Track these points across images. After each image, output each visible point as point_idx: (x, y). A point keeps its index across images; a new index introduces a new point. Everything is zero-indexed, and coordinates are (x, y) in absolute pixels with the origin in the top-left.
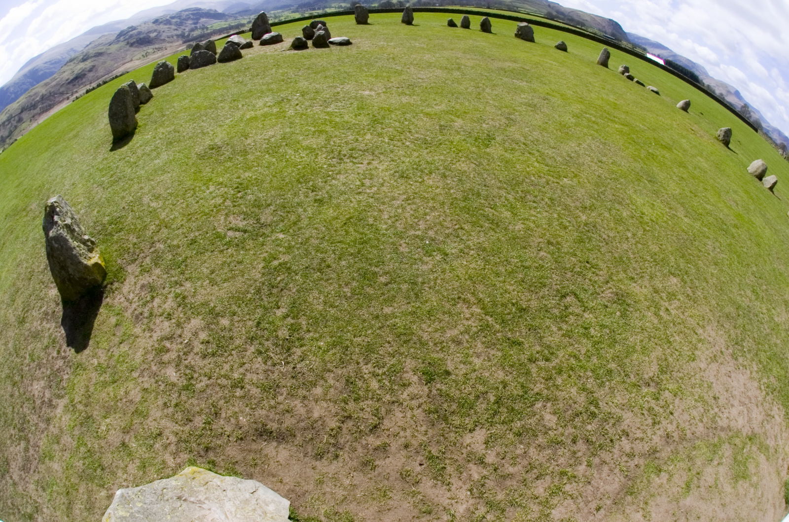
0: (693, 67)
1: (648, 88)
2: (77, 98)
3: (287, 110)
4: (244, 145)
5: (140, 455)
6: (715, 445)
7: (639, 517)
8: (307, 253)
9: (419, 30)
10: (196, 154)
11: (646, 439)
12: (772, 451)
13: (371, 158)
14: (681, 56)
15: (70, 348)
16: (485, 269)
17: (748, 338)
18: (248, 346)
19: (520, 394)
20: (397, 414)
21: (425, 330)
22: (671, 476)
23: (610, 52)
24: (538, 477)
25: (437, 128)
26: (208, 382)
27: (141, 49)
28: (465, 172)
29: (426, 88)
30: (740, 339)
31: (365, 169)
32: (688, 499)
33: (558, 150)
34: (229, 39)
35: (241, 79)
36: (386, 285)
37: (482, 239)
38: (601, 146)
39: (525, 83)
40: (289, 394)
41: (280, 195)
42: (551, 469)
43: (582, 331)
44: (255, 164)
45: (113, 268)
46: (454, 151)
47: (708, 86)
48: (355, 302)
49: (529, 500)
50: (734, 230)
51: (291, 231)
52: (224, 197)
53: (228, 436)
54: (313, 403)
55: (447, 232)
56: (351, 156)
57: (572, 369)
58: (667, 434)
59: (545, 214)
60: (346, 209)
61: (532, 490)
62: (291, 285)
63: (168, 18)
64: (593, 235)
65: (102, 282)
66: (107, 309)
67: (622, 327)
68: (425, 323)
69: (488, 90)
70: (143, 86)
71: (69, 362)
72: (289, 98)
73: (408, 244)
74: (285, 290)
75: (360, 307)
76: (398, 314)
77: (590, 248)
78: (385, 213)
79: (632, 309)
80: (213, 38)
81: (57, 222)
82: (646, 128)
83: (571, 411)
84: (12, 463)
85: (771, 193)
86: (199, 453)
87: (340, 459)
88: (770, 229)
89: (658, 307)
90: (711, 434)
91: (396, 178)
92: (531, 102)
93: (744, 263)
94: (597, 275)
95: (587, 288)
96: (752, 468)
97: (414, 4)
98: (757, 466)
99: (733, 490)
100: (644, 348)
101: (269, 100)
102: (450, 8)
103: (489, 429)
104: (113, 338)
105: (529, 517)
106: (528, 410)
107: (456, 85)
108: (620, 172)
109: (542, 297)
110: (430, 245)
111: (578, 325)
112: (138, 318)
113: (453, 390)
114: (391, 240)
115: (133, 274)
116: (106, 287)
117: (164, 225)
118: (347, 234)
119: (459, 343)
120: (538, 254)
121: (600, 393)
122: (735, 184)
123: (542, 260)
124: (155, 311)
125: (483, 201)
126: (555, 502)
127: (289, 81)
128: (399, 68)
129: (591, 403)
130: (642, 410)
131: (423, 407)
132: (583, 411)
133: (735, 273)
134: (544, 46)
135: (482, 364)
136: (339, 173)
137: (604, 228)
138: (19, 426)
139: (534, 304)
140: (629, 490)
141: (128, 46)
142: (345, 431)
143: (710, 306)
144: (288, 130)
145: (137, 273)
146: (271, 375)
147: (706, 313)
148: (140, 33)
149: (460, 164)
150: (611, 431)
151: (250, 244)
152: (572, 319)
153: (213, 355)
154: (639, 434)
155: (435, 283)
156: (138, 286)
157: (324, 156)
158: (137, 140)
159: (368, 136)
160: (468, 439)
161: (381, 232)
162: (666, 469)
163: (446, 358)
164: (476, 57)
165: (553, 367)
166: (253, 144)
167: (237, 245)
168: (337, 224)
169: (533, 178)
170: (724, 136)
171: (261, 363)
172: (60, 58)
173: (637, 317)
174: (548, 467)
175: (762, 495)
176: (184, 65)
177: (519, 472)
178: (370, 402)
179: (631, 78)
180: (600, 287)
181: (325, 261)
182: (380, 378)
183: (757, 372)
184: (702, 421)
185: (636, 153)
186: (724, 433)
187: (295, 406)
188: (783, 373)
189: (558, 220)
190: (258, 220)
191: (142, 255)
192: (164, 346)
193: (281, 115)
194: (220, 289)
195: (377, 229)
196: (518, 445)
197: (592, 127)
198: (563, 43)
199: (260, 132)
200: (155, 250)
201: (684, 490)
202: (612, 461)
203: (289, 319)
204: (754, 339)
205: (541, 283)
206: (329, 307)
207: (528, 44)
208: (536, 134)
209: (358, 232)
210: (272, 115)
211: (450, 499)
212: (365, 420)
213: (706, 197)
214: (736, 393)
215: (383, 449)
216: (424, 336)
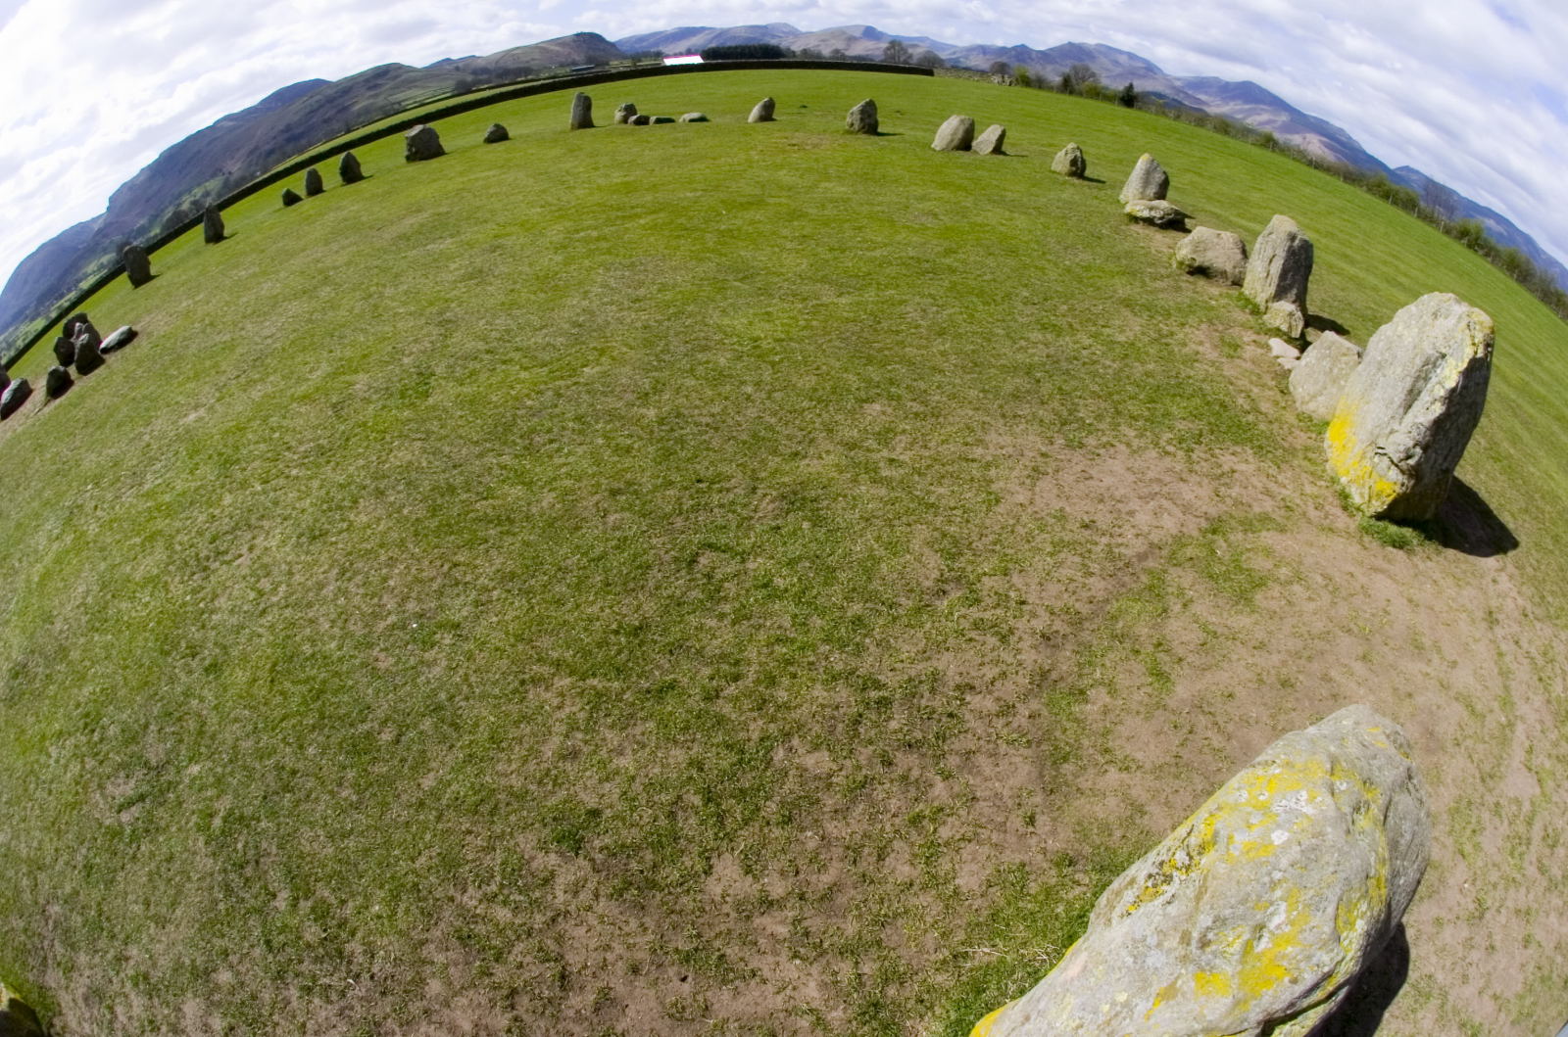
0: (764, 35)
1: (681, 120)
3: (85, 528)
4: (56, 639)
6: (1151, 588)
7: (1117, 777)
8: (250, 773)
9: (238, 243)
11: (1011, 669)
12: (1278, 515)
13: (249, 536)
14: (730, 29)
16: (532, 607)
17: (1081, 402)
18: (285, 993)
19: (735, 760)
20: (575, 934)
21: (508, 772)
22: (1111, 683)
23: (590, 95)
24: (879, 856)
25: (330, 413)
28: (410, 463)
29: (284, 349)
30: (1065, 413)
31: (249, 563)
32: (1179, 688)
33: (552, 325)
36: (398, 741)
37: (498, 561)
38: (627, 273)
39: (449, 241)
40: (401, 1025)
41: (151, 697)
42: (888, 828)
43: (760, 594)
44: (88, 663)
45: (33, 995)
46: (375, 438)
47: (805, 52)
48: (372, 803)
49: (902, 896)
50: (948, 261)
52: (78, 756)
54: (446, 1011)
55: (435, 586)
56: (218, 553)
57: (789, 662)
58: (1043, 636)
59: (580, 450)
60: (259, 653)
61: (891, 880)
62: (264, 845)
64: (683, 432)
65: (40, 1031)
67: (827, 540)
68: (499, 760)
69: (389, 292)
72: (80, 502)
73: (386, 649)
74: (262, 860)
75: (384, 806)
76: (449, 777)
77: (689, 455)
78: (322, 620)
79: (825, 503)
82: (699, 194)
83: (841, 725)
85: (1001, 157)
88: (1025, 213)
89: (871, 469)
90: (1126, 579)
92: (470, 269)
93: (998, 298)
94: (728, 490)
95: (724, 523)
96: (1260, 564)
97: (219, 195)
98: (1268, 552)
99: (1256, 615)
100: (893, 547)
101: (51, 525)
102: (281, 168)
103: (733, 849)
105: (929, 919)
106: (768, 774)
107: (330, 314)
108: (680, 296)
109: (657, 589)
110: (421, 627)
111: (747, 591)
113: (624, 833)
114: (357, 662)
115: (59, 986)
117: (35, 867)
118: (285, 698)
119: (574, 754)
120: (605, 523)
121: (866, 665)
122: (916, 185)
123: (618, 528)
125: (465, 496)
126: (947, 867)
127: (67, 467)
128: (227, 337)
129: (864, 689)
130: (964, 636)
131: (602, 893)
132: (861, 710)
133: (988, 322)
134: (465, 150)
135: (636, 760)
136: (215, 596)
137: (696, 407)
139: (650, 607)
140: (1055, 757)
142: (527, 1018)
143: (970, 403)
144: (103, 566)
145: (63, 982)
146: (352, 1014)
147: (970, 418)
149: (395, 457)
150: (936, 704)
151: (162, 815)
152: (730, 588)
154: (990, 672)
155: (470, 686)
156: (81, 1004)
157: (177, 579)
159: (228, 499)
160: (714, 888)
161: (335, 658)
162: (1091, 682)
163: (572, 792)
164: (347, 242)
165: (753, 682)
166: (66, 627)
167: (147, 831)
168: (261, 691)
169: (529, 403)
170: (862, 120)
171: (324, 1006)
173: (844, 509)
174: (882, 830)
175: (1328, 578)
177: (842, 873)
178: (520, 947)
179: (643, 121)
180: (745, 506)
181: (283, 767)
182: (501, 897)
183: (1141, 436)
184: (1092, 574)
185: (698, 247)
186: (1150, 559)
188: (1197, 401)
189: (609, 446)
190: (146, 763)
191: (46, 943)
193: (81, 544)
194: (177, 926)
195: (325, 658)
196: (801, 837)
197: (597, 249)
198: (497, 126)
199: (64, 596)
200: (55, 922)
201: (1156, 685)
202: (982, 742)
203: (302, 903)
204: (1095, 395)
205: (637, 568)
206: (342, 841)
207: (434, 163)
208: (501, 322)
209: (299, 682)
210: (68, 552)
211: (778, 993)
212: (539, 979)
213: (865, 241)
214: (1122, 491)
215: (606, 1000)
216: (515, 784)
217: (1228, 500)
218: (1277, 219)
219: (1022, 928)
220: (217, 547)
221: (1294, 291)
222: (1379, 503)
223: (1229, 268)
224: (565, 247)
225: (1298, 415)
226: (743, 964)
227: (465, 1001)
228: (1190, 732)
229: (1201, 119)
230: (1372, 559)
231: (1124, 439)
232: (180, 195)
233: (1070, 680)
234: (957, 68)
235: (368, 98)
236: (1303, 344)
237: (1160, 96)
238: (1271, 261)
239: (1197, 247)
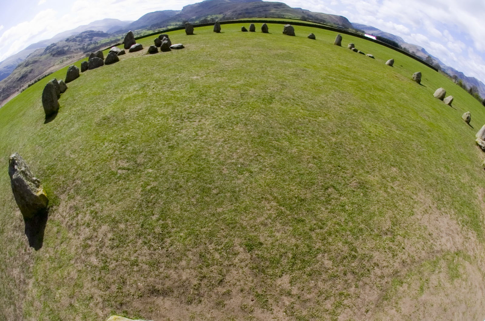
0: (394, 38)
1: (367, 55)
2: (23, 90)
3: (148, 92)
4: (124, 116)
5: (82, 311)
6: (434, 262)
7: (394, 312)
8: (167, 180)
9: (224, 36)
10: (95, 123)
11: (390, 266)
12: (472, 258)
13: (200, 117)
14: (385, 33)
15: (31, 247)
16: (276, 178)
17: (446, 196)
18: (138, 240)
19: (307, 251)
20: (233, 272)
21: (244, 220)
22: (410, 285)
23: (342, 36)
24: (326, 298)
25: (239, 95)
26: (117, 263)
27: (59, 58)
28: (258, 120)
29: (231, 71)
30: (440, 197)
31: (197, 125)
32: (423, 296)
33: (314, 100)
34: (111, 50)
35: (119, 74)
36: (217, 195)
38: (340, 95)
39: (291, 62)
40: (166, 267)
41: (147, 145)
42: (333, 292)
43: (340, 208)
44: (131, 127)
45: (52, 197)
46: (251, 108)
47: (405, 48)
48: (199, 207)
49: (323, 313)
50: (428, 133)
51: (156, 167)
52: (114, 149)
53: (133, 295)
54: (182, 271)
55: (251, 158)
56: (188, 118)
57: (337, 231)
58: (403, 261)
59: (310, 141)
60: (188, 150)
61: (324, 306)
62: (160, 200)
63: (74, 37)
64: (340, 150)
65: (47, 206)
66: (51, 223)
67: (365, 202)
68: (243, 215)
69: (268, 69)
70: (61, 82)
71: (32, 256)
72: (149, 84)
73: (228, 168)
74: (156, 204)
75: (203, 209)
76: (226, 212)
77: (339, 157)
78: (212, 151)
79: (370, 191)
80: (101, 50)
81: (16, 169)
82: (367, 80)
83: (340, 257)
84: (8, 318)
85: (450, 107)
86: (117, 307)
87: (203, 303)
88: (452, 128)
89: (386, 187)
90: (431, 256)
91: (216, 129)
92: (295, 73)
93: (437, 152)
94: (346, 173)
95: (340, 182)
96: (461, 270)
97: (221, 20)
98: (465, 268)
99: (452, 285)
100: (381, 213)
101: (136, 86)
102: (243, 19)
103: (291, 274)
104: (56, 240)
106: (313, 260)
108: (353, 109)
109: (313, 191)
110: (241, 167)
111: (337, 205)
112: (70, 227)
113: (266, 253)
114: (217, 167)
115: (64, 200)
116: (49, 209)
117: (80, 168)
118: (190, 166)
119: (266, 225)
120: (308, 165)
121: (356, 244)
122: (426, 105)
123: (311, 169)
124: (80, 222)
125: (271, 137)
126: (339, 311)
127: (148, 73)
128: (213, 60)
129: (352, 250)
130: (385, 249)
131: (248, 266)
132: (348, 256)
133: (432, 158)
134: (301, 37)
135: (281, 236)
136: (182, 129)
137: (347, 144)
138: (8, 296)
139: (309, 196)
140: (385, 297)
141: (51, 57)
142: (203, 285)
143: (419, 181)
144: (149, 104)
145: (66, 200)
146: (154, 256)
147: (417, 186)
148: (58, 48)
149: (255, 116)
150: (367, 265)
151: (132, 177)
152: (333, 202)
153: (117, 247)
154: (385, 264)
155: (247, 191)
156: (68, 208)
157: (172, 119)
158: (60, 116)
159: (198, 105)
160: (279, 282)
161: (211, 163)
162: (406, 281)
163: (258, 235)
164: (259, 49)
165: (325, 232)
166: (129, 115)
167: (125, 178)
168: (183, 161)
169: (300, 120)
170: (417, 77)
171: (147, 249)
172: (12, 64)
173: (373, 195)
174: (331, 292)
175: (471, 284)
176: (85, 67)
177: (313, 297)
178: (216, 267)
179: (356, 51)
180: (348, 180)
181: (178, 184)
182: (220, 251)
183: (455, 214)
184: (424, 250)
185: (363, 96)
186: (439, 254)
187: (171, 274)
188: (471, 211)
189: (318, 143)
190: (136, 162)
191: (68, 188)
192: (88, 244)
193: (144, 95)
194: (117, 206)
195: (208, 161)
196: (310, 281)
197: (334, 84)
198: (312, 34)
199: (132, 107)
200: (76, 185)
201: (419, 292)
202: (371, 282)
203: (161, 221)
204: (449, 195)
205: (312, 183)
206: (184, 212)
207: (291, 37)
208: (300, 92)
209: (197, 164)
210: (139, 96)
211: (273, 318)
212: (214, 278)
213: (408, 116)
214: (443, 229)
215: (228, 293)
216: (244, 223)
217: (464, 246)
220: (189, 116)
226: (270, 306)
227: (189, 271)
228: (418, 310)
231: (450, 213)
232: (208, 15)
234: (444, 72)
235: (274, 10)
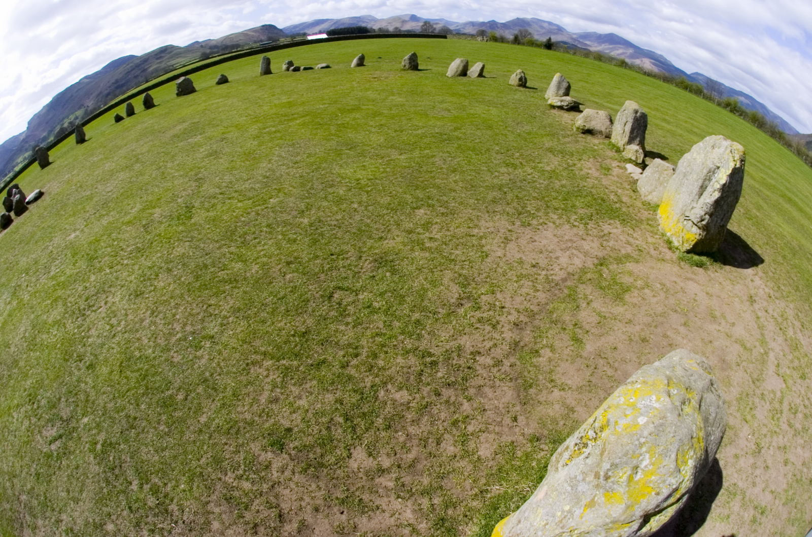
0: (359, 22)
1: (316, 68)
3: (23, 297)
4: (12, 356)
6: (569, 296)
7: (558, 394)
8: (113, 420)
9: (93, 143)
11: (499, 342)
12: (635, 254)
13: (104, 296)
14: (341, 19)
16: (250, 325)
17: (528, 202)
18: (141, 533)
19: (359, 398)
20: (284, 493)
21: (244, 411)
22: (551, 346)
23: (269, 57)
24: (437, 443)
25: (142, 230)
28: (184, 253)
29: (117, 198)
30: (520, 209)
31: (105, 310)
32: (588, 346)
33: (253, 178)
36: (186, 399)
38: (291, 149)
39: (199, 137)
41: (61, 383)
42: (441, 428)
43: (367, 311)
46: (166, 242)
47: (380, 29)
48: (176, 432)
49: (451, 463)
50: (456, 134)
52: (28, 416)
55: (200, 317)
56: (89, 306)
57: (383, 346)
58: (514, 324)
59: (270, 242)
60: (113, 357)
61: (444, 455)
62: (123, 457)
64: (322, 230)
67: (400, 281)
68: (238, 406)
69: (169, 165)
72: (19, 283)
73: (177, 352)
74: (123, 465)
75: (182, 433)
76: (213, 416)
77: (326, 241)
78: (143, 338)
79: (398, 262)
82: (326, 106)
83: (412, 376)
85: (483, 78)
88: (496, 107)
89: (421, 243)
90: (557, 292)
92: (211, 151)
93: (483, 152)
94: (347, 259)
95: (345, 276)
96: (626, 280)
97: (83, 118)
98: (631, 273)
99: (626, 306)
100: (434, 283)
101: (6, 296)
102: (113, 102)
105: (466, 474)
106: (377, 404)
107: (140, 178)
108: (318, 160)
109: (313, 312)
110: (194, 338)
111: (360, 310)
113: (305, 439)
114: (163, 359)
117: (12, 476)
118: (128, 380)
119: (276, 400)
120: (284, 279)
121: (423, 345)
122: (439, 95)
123: (292, 282)
125: (212, 270)
126: (473, 446)
127: (12, 265)
128: (88, 193)
129: (423, 357)
130: (473, 326)
131: (296, 471)
132: (422, 368)
133: (478, 164)
134: (206, 89)
135: (308, 401)
136: (89, 329)
137: (329, 216)
139: (310, 322)
140: (525, 385)
143: (470, 206)
144: (32, 316)
147: (471, 214)
149: (176, 251)
150: (461, 362)
151: (71, 445)
152: (351, 309)
154: (488, 344)
155: (221, 368)
157: (70, 321)
159: (93, 278)
160: (353, 465)
161: (151, 358)
162: (541, 346)
163: (276, 420)
164: (148, 140)
165: (366, 357)
166: (16, 349)
167: (65, 454)
168: (116, 377)
169: (243, 219)
170: (410, 63)
173: (407, 265)
174: (438, 429)
175: (663, 285)
177: (419, 452)
178: (257, 502)
180: (356, 266)
181: (129, 416)
182: (245, 477)
183: (560, 218)
184: (538, 291)
185: (327, 133)
186: (568, 281)
189: (284, 239)
190: (61, 418)
191: (22, 515)
193: (21, 305)
194: (84, 502)
195: (147, 358)
196: (396, 435)
197: (275, 137)
198: (222, 75)
199: (15, 333)
200: (25, 504)
201: (576, 345)
202: (486, 380)
203: (145, 486)
204: (535, 198)
205: (303, 302)
206: (162, 452)
207: (191, 96)
208: (227, 178)
209: (134, 371)
210: (15, 310)
211: (391, 516)
212: (268, 518)
213: (413, 126)
214: (552, 247)
215: (303, 526)
216: (247, 417)
217: (608, 248)
218: (628, 103)
219: (515, 475)
220: (88, 303)
221: (638, 139)
222: (687, 245)
223: (603, 129)
224: (259, 137)
225: (643, 202)
226: (372, 503)
227: (232, 532)
228: (595, 368)
229: (587, 54)
230: (686, 273)
231: (551, 220)
232: (63, 119)
233: (530, 345)
234: (459, 34)
235: (158, 63)
236: (644, 166)
237: (565, 43)
238: (625, 124)
239: (586, 119)
